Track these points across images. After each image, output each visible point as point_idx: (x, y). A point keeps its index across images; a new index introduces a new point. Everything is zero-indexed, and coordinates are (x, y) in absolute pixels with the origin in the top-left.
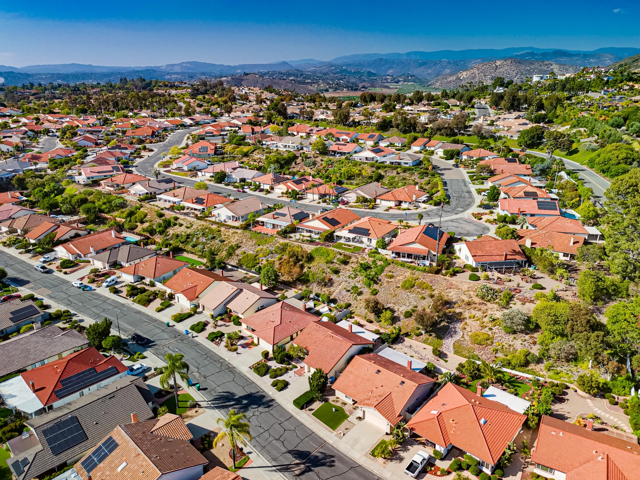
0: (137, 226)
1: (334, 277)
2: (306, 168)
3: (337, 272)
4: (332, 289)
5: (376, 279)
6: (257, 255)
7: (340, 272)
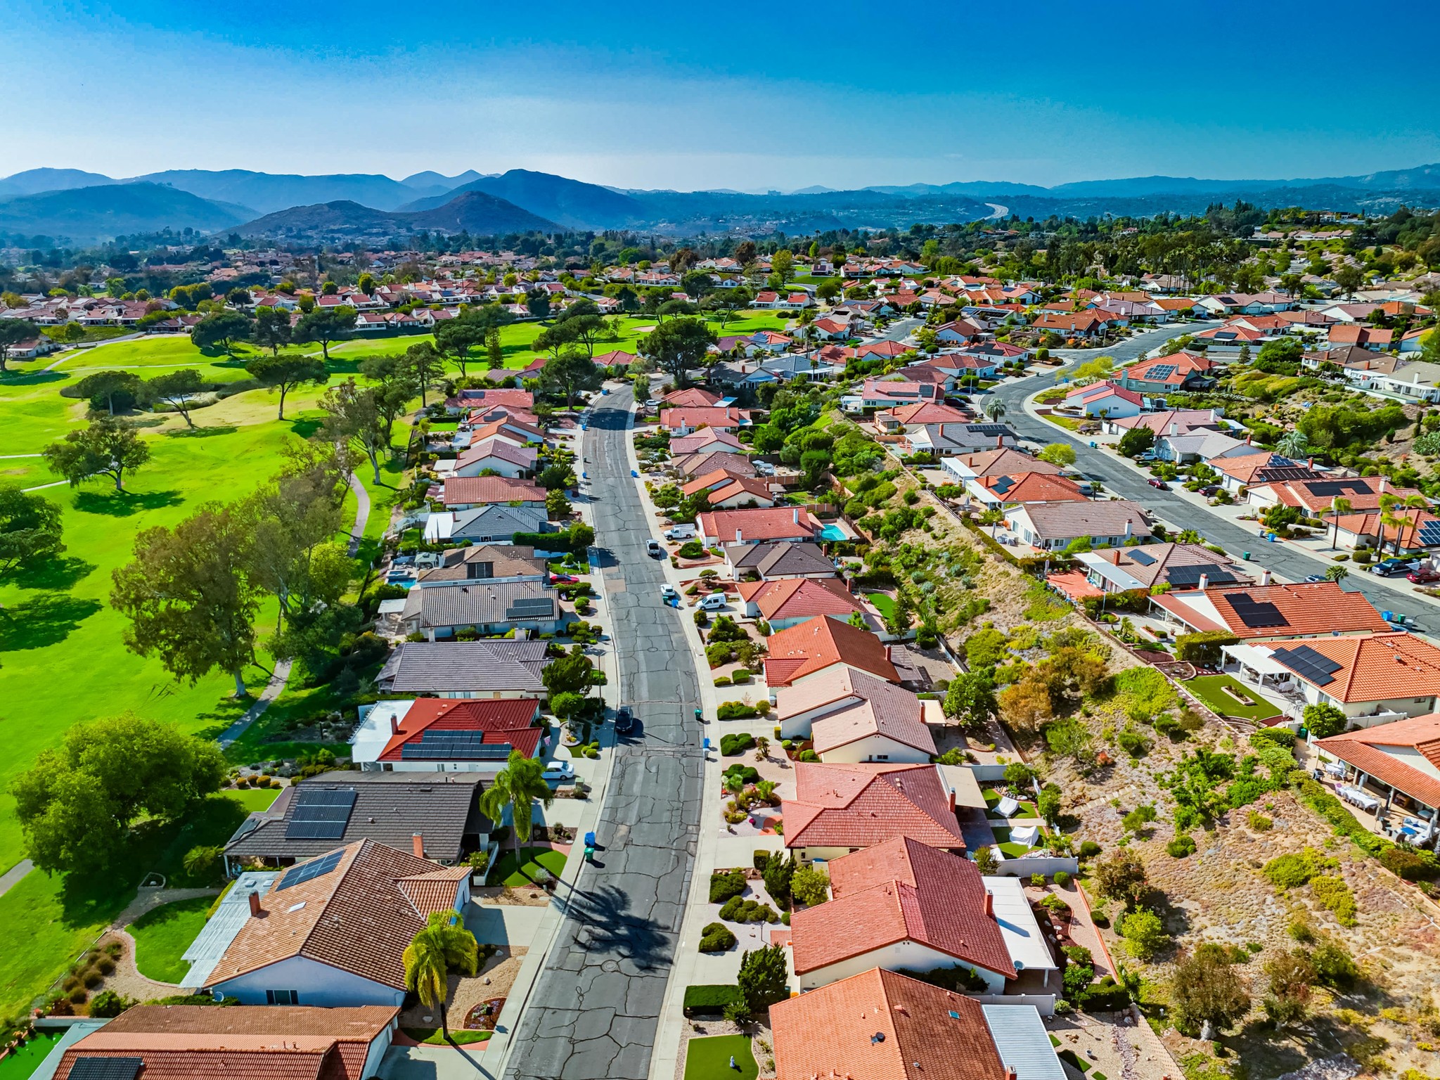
0: (865, 512)
1: (1123, 761)
2: (1414, 456)
3: (1138, 751)
4: (1094, 791)
5: (1215, 813)
6: (1008, 641)
7: (1146, 754)
